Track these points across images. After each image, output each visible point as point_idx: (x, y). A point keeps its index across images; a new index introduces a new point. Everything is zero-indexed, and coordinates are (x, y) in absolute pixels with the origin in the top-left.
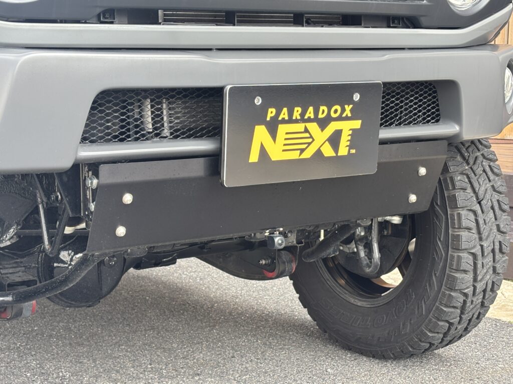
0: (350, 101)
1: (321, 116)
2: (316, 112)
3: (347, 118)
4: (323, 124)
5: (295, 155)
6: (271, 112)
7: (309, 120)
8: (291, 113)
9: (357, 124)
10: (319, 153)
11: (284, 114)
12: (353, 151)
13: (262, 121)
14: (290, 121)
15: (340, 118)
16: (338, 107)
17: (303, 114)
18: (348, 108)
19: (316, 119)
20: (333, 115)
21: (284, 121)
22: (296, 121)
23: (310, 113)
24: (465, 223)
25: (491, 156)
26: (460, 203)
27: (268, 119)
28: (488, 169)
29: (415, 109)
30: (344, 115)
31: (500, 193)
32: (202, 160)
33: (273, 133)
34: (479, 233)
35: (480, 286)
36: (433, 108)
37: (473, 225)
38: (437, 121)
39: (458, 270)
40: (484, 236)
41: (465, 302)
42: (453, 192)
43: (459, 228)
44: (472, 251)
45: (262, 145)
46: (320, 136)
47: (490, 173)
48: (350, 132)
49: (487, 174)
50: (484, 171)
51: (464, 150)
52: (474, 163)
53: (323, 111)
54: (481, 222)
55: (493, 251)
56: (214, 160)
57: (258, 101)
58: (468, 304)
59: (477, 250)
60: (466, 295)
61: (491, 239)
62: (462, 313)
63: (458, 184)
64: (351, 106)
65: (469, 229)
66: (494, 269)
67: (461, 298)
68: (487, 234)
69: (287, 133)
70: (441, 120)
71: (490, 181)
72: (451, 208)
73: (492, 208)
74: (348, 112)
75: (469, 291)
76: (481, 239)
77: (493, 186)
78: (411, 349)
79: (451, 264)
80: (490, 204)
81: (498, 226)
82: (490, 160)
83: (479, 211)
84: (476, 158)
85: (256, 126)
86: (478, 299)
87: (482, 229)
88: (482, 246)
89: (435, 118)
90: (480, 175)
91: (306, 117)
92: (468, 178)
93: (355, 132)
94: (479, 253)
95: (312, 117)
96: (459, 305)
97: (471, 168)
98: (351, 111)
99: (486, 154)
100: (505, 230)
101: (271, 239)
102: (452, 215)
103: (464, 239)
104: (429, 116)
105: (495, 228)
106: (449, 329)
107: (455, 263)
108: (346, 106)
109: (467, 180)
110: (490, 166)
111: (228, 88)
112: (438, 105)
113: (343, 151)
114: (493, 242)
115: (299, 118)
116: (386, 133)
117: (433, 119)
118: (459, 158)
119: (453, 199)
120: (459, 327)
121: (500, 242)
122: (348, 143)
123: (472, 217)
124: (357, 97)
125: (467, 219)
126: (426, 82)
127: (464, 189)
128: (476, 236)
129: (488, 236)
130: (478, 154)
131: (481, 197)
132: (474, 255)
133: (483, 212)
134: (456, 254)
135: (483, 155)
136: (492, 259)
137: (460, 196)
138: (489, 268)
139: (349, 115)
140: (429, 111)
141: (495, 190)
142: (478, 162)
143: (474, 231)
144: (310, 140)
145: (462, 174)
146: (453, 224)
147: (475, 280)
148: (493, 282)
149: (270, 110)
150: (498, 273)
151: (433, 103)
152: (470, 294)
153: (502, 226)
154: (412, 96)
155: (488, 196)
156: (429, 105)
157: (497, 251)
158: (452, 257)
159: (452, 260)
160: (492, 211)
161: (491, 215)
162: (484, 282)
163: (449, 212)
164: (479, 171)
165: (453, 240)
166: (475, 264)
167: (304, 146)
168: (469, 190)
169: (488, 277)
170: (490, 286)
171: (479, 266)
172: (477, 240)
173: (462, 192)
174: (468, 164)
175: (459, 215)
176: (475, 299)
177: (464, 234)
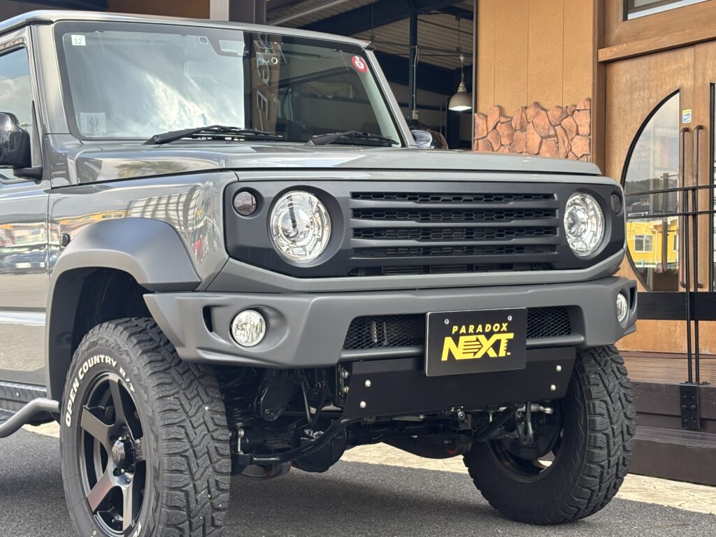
0: (506, 321)
1: (487, 330)
2: (484, 328)
3: (504, 332)
4: (488, 336)
5: (470, 356)
6: (455, 329)
7: (479, 333)
8: (467, 329)
9: (511, 336)
10: (486, 355)
11: (463, 330)
12: (509, 354)
13: (450, 334)
14: (467, 334)
15: (499, 332)
16: (498, 325)
17: (475, 330)
18: (505, 325)
19: (483, 333)
20: (495, 330)
21: (463, 334)
22: (471, 334)
23: (480, 329)
24: (598, 410)
25: (618, 360)
26: (594, 395)
27: (453, 333)
28: (615, 370)
29: (552, 325)
30: (502, 330)
31: (626, 388)
32: (411, 359)
33: (457, 342)
34: (610, 418)
35: (613, 460)
36: (565, 324)
37: (605, 412)
38: (569, 333)
39: (595, 447)
40: (614, 420)
41: (602, 473)
42: (589, 387)
43: (595, 414)
44: (606, 432)
45: (450, 350)
46: (487, 344)
47: (617, 373)
48: (507, 341)
49: (615, 374)
50: (613, 371)
51: (596, 355)
52: (605, 365)
53: (488, 328)
54: (611, 410)
55: (622, 432)
56: (420, 359)
57: (447, 322)
58: (605, 474)
59: (609, 431)
60: (602, 467)
61: (619, 423)
62: (601, 482)
63: (592, 381)
64: (506, 324)
65: (602, 415)
66: (624, 447)
67: (599, 470)
68: (616, 419)
69: (465, 342)
70: (572, 333)
71: (617, 379)
72: (588, 399)
73: (620, 399)
74: (504, 328)
75: (605, 463)
76: (611, 423)
77: (620, 383)
78: (562, 513)
79: (590, 442)
80: (617, 396)
81: (625, 413)
82: (618, 363)
83: (609, 402)
84: (606, 362)
85: (446, 338)
86: (613, 471)
87: (612, 415)
88: (613, 428)
89: (568, 332)
90: (610, 374)
91: (477, 331)
92: (600, 376)
93: (509, 341)
94: (611, 434)
95: (481, 331)
96: (598, 475)
97: (603, 369)
98: (507, 327)
99: (614, 359)
100: (630, 417)
101: (456, 413)
102: (589, 405)
103: (598, 422)
104: (562, 330)
105: (622, 415)
106: (592, 495)
107: (592, 441)
108: (503, 324)
109: (599, 378)
110: (617, 367)
111: (429, 314)
112: (569, 322)
113: (502, 353)
114: (622, 426)
115: (472, 332)
116: (530, 342)
117: (565, 332)
118: (593, 361)
119: (589, 392)
120: (600, 494)
121: (627, 426)
122: (505, 348)
123: (604, 405)
124: (510, 318)
125: (600, 407)
126: (560, 307)
127: (597, 385)
128: (608, 420)
129: (617, 421)
130: (609, 358)
131: (610, 390)
132: (606, 435)
133: (612, 402)
134: (592, 435)
135: (612, 359)
136: (621, 439)
137: (594, 390)
138: (620, 446)
139: (506, 330)
140: (562, 326)
141: (622, 386)
142: (608, 364)
143: (606, 416)
144: (480, 346)
145: (596, 373)
146: (590, 411)
147: (609, 455)
148: (624, 458)
149: (454, 327)
150: (628, 451)
151: (566, 321)
152: (606, 466)
153: (628, 413)
154: (549, 316)
155: (616, 390)
156: (562, 323)
157: (625, 432)
158: (590, 437)
159: (590, 439)
160: (619, 402)
161: (619, 404)
162: (616, 457)
163: (586, 402)
164: (609, 371)
165: (590, 424)
166: (608, 443)
167: (476, 350)
168: (601, 386)
169: (619, 453)
170: (621, 461)
171: (612, 444)
172: (609, 423)
173: (595, 388)
174: (600, 366)
175: (594, 404)
176: (610, 471)
177: (598, 419)
